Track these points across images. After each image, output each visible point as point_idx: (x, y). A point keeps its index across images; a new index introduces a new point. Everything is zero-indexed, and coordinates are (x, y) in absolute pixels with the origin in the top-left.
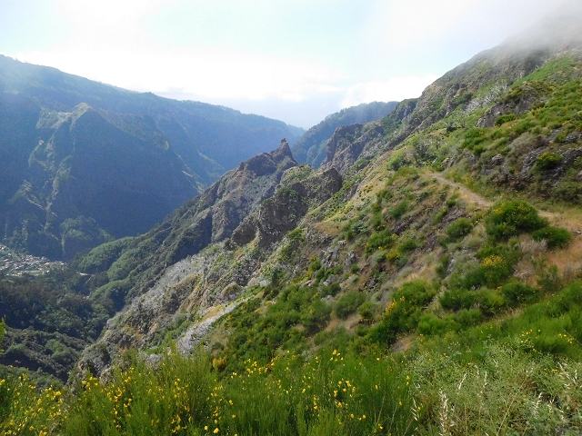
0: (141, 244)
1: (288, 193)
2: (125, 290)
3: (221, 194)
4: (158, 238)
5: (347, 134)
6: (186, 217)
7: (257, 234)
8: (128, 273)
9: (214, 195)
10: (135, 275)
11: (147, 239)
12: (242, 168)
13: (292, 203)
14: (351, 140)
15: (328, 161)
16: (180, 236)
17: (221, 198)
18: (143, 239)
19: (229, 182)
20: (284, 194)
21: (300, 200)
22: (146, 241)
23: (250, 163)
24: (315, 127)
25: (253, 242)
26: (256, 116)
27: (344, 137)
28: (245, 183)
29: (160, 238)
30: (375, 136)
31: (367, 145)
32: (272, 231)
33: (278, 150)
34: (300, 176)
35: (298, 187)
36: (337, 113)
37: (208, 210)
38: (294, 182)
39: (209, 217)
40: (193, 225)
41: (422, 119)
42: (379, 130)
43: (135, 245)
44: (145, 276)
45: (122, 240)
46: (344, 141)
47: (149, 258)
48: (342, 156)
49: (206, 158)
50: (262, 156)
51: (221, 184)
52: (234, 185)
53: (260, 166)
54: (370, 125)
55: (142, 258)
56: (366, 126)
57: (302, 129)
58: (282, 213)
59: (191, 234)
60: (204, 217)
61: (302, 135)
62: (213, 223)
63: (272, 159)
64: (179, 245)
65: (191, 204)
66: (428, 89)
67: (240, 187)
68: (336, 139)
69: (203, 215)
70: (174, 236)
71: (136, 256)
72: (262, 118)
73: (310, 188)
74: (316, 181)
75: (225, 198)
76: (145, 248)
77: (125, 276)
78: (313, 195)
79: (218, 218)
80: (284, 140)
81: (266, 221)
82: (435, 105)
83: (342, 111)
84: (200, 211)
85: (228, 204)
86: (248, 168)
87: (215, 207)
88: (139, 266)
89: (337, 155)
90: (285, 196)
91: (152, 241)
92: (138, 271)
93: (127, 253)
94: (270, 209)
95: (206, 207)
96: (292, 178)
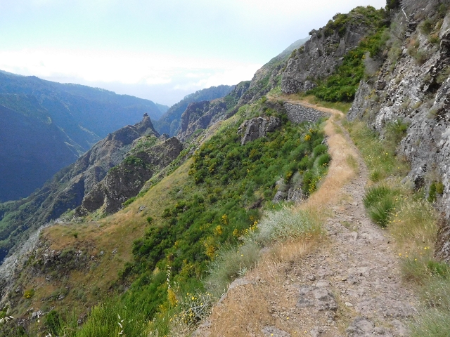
0: (22, 207)
1: (133, 161)
2: (6, 249)
3: (93, 160)
4: (37, 201)
5: (197, 109)
6: (63, 182)
7: (105, 200)
8: (9, 234)
9: (87, 162)
10: (15, 235)
11: (28, 202)
12: (110, 138)
13: (137, 170)
14: (200, 114)
15: (183, 131)
16: (56, 199)
17: (92, 164)
18: (23, 203)
19: (99, 151)
20: (129, 162)
21: (144, 167)
22: (26, 204)
23: (117, 134)
24: (176, 105)
25: (102, 208)
26: (129, 96)
27: (195, 112)
28: (113, 151)
29: (39, 201)
30: (219, 110)
31: (214, 117)
32: (119, 197)
33: (141, 123)
34: (147, 145)
35: (143, 155)
36: (193, 94)
37: (80, 175)
38: (141, 150)
39: (82, 181)
40: (67, 189)
41: (253, 94)
42: (223, 106)
43: (17, 209)
44: (24, 235)
45: (5, 204)
46: (195, 115)
47: (30, 219)
48: (194, 127)
49: (87, 131)
50: (127, 128)
51: (93, 153)
52: (104, 153)
53: (125, 136)
54: (216, 101)
55: (22, 219)
56: (212, 103)
57: (167, 106)
58: (128, 179)
59: (64, 197)
60: (77, 182)
61: (166, 111)
62: (85, 186)
63: (136, 130)
64: (54, 207)
65: (67, 170)
66: (258, 72)
67: (108, 155)
68: (188, 113)
69: (76, 179)
70: (51, 199)
71: (17, 218)
72: (133, 97)
73: (154, 156)
74: (158, 149)
75: (96, 164)
76: (25, 210)
77: (7, 237)
78: (157, 162)
79: (90, 182)
80: (146, 115)
81: (112, 188)
82: (262, 83)
83: (197, 92)
84: (74, 176)
85: (98, 169)
86: (115, 138)
87: (87, 173)
88: (19, 227)
89: (189, 126)
90: (130, 163)
91: (32, 204)
92: (18, 231)
93: (9, 215)
94: (117, 177)
95: (79, 172)
96: (141, 146)
